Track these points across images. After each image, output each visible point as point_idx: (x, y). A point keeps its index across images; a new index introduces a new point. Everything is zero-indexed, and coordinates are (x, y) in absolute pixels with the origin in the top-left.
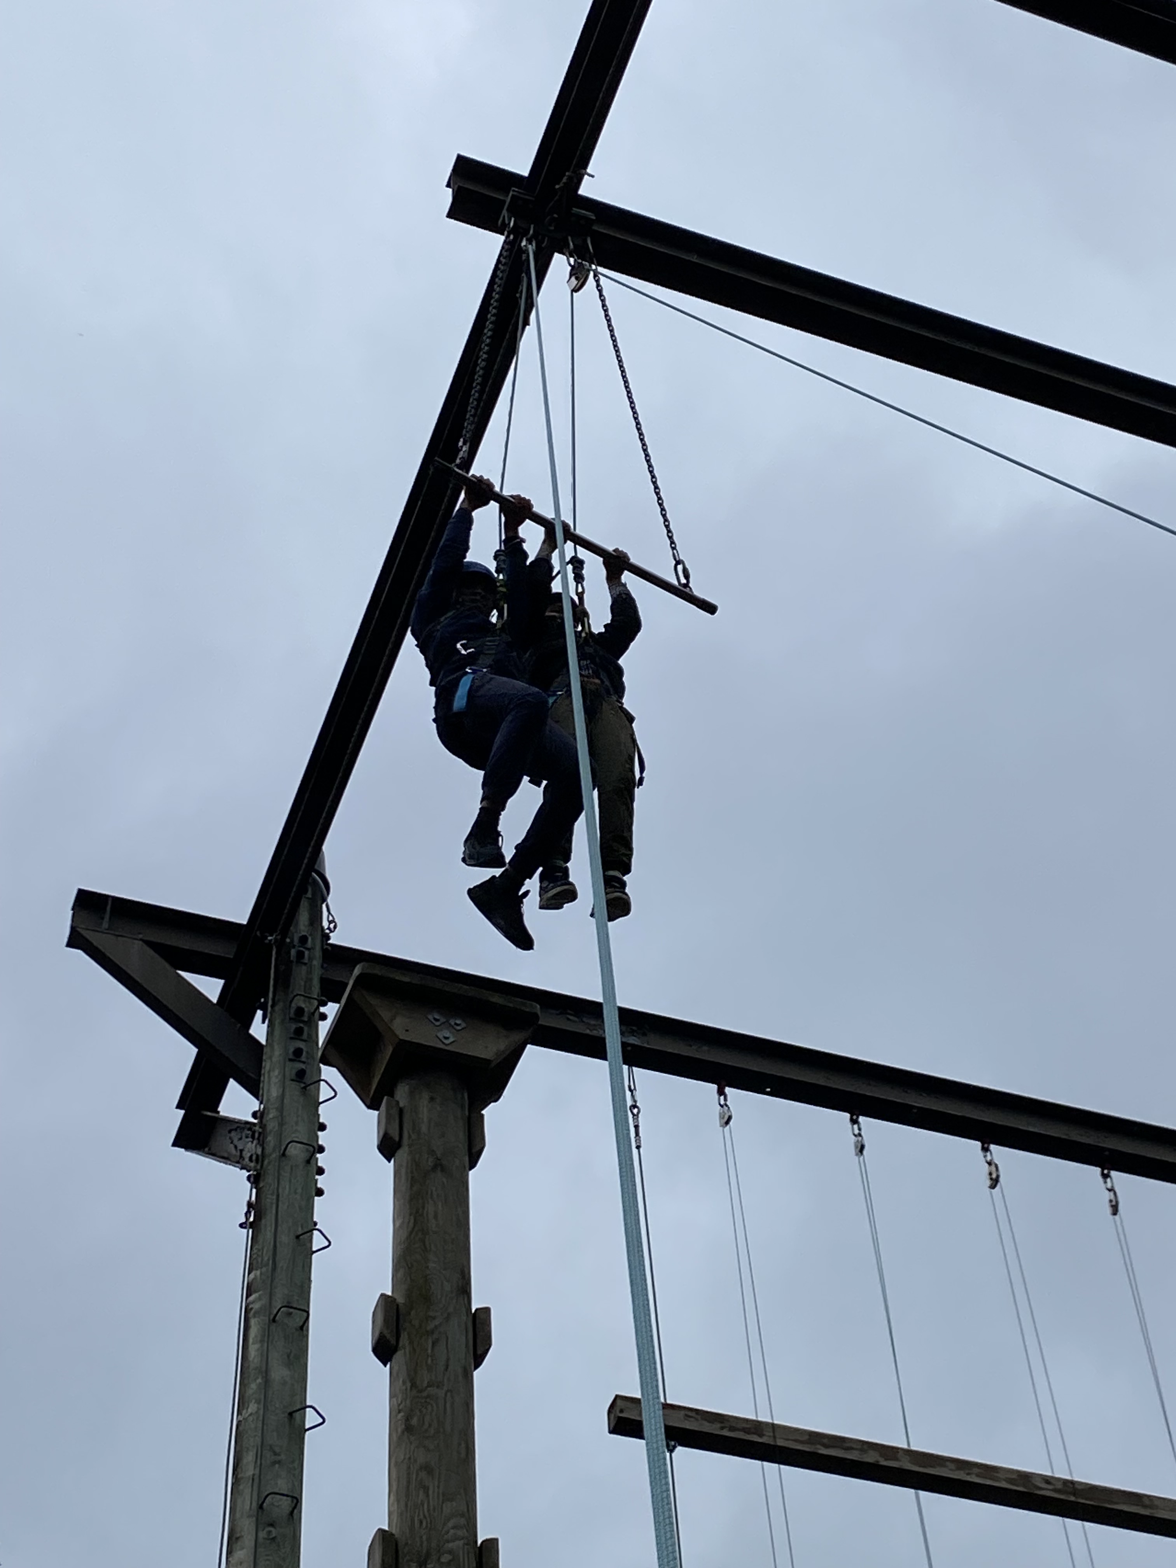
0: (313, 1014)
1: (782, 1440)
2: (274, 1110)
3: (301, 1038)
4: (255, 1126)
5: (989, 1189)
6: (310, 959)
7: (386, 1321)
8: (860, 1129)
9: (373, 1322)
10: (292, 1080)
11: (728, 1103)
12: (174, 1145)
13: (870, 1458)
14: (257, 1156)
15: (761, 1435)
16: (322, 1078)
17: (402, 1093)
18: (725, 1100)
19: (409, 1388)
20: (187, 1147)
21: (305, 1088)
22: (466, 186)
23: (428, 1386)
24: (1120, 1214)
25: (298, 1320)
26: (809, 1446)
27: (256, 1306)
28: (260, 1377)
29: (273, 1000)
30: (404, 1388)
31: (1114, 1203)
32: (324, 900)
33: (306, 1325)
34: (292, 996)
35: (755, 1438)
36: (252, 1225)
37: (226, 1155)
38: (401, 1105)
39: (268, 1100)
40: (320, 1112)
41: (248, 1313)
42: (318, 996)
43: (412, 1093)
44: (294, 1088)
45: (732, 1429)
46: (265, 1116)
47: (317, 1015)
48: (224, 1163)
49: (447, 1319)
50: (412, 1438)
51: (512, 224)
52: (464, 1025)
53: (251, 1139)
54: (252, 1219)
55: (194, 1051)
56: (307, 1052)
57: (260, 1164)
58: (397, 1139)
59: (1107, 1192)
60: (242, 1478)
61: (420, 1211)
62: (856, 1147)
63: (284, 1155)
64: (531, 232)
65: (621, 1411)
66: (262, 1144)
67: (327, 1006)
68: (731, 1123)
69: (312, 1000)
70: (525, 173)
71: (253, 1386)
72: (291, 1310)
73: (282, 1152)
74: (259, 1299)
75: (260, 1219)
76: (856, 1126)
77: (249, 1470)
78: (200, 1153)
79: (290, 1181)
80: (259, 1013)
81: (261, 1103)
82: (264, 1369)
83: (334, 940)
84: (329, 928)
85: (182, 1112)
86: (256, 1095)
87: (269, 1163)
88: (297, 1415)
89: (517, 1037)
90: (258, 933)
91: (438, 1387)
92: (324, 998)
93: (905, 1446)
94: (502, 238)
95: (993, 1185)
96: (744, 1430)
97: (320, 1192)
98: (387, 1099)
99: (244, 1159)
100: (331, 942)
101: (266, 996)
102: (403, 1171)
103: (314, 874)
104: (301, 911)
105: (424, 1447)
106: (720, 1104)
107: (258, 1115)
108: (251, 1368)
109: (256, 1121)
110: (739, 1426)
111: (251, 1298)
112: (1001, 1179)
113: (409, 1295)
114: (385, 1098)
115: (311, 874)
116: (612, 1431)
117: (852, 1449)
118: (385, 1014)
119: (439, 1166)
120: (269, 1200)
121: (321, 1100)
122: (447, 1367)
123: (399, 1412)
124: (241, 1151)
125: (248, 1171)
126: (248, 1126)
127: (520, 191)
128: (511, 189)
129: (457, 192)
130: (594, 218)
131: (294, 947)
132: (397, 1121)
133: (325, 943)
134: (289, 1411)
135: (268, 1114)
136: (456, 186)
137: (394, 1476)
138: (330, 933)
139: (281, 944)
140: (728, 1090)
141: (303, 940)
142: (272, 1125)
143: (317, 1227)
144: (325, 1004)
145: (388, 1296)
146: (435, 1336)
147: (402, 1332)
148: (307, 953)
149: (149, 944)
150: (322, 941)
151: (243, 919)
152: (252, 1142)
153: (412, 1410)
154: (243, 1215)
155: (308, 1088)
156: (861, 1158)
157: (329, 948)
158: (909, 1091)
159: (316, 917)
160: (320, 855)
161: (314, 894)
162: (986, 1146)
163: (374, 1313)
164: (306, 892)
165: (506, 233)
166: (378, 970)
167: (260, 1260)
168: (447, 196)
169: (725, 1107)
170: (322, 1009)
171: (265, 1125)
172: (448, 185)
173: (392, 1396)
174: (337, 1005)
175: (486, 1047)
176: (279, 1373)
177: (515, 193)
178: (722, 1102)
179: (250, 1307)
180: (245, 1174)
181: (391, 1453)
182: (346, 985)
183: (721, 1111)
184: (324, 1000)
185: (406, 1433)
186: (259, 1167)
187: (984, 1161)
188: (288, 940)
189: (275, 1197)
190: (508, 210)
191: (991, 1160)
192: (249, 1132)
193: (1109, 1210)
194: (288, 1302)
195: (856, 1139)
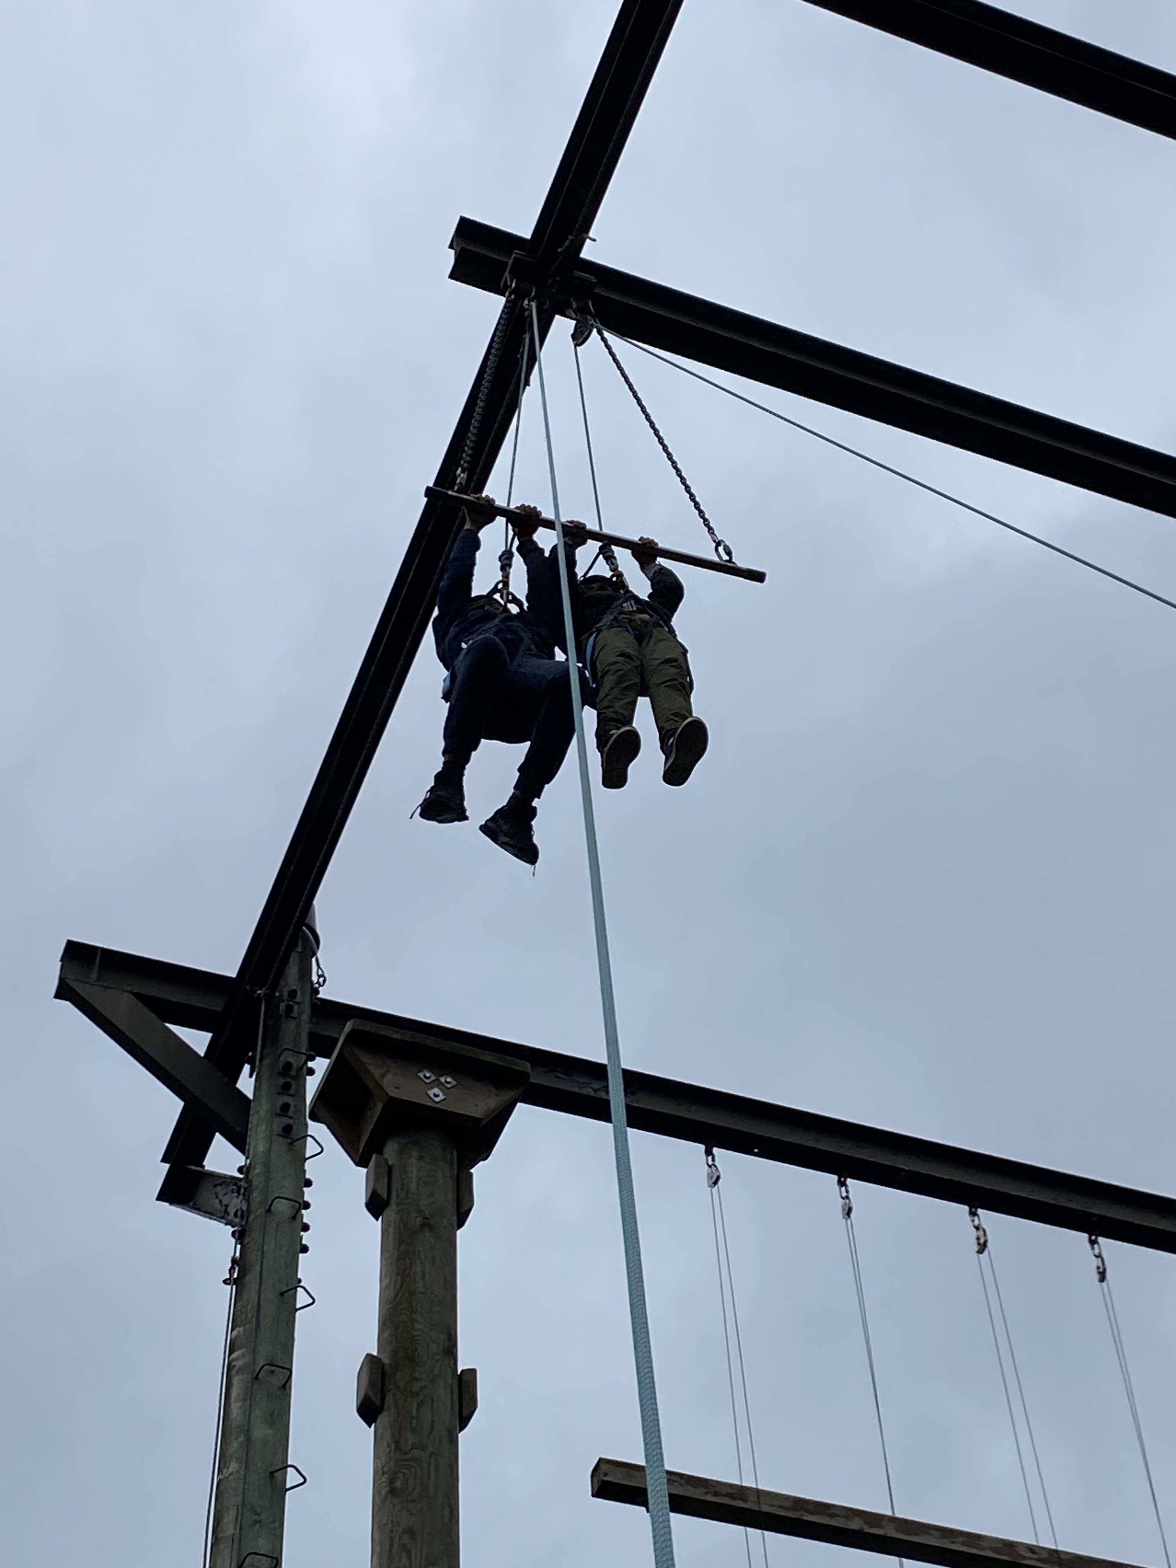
0: (302, 1068)
1: (767, 1506)
2: (260, 1166)
3: (289, 1093)
4: (241, 1181)
5: (976, 1254)
6: (299, 1014)
7: (371, 1383)
8: (847, 1192)
9: (358, 1382)
10: (279, 1135)
11: (716, 1163)
12: (158, 1199)
13: (855, 1525)
14: (243, 1212)
15: (745, 1501)
16: (309, 1133)
17: (391, 1150)
18: (713, 1160)
19: (393, 1450)
20: (172, 1202)
21: (291, 1144)
22: (469, 248)
23: (412, 1449)
24: (1107, 1280)
25: (281, 1378)
26: (795, 1512)
27: (239, 1364)
28: (242, 1436)
29: (261, 1054)
30: (388, 1450)
31: (1101, 1270)
32: (314, 954)
33: (288, 1383)
34: (281, 1049)
35: (740, 1504)
36: (236, 1282)
37: (212, 1210)
38: (390, 1163)
39: (255, 1155)
40: (306, 1168)
41: (230, 1370)
42: (307, 1050)
43: (401, 1151)
44: (280, 1143)
45: (716, 1494)
46: (252, 1171)
47: (305, 1070)
48: (209, 1218)
49: (433, 1381)
50: (396, 1501)
51: (514, 285)
52: (454, 1083)
53: (235, 1194)
54: (235, 1276)
55: (181, 1104)
56: (295, 1107)
57: (245, 1219)
58: (385, 1197)
59: (1094, 1258)
60: (223, 1537)
61: (408, 1272)
62: (844, 1210)
63: (269, 1210)
64: (533, 294)
65: (605, 1475)
66: (247, 1199)
67: (315, 1061)
68: (720, 1183)
69: (300, 1055)
70: (527, 234)
71: (235, 1444)
72: (274, 1368)
73: (267, 1207)
74: (243, 1355)
75: (245, 1275)
76: (843, 1189)
77: (229, 1530)
78: (184, 1207)
79: (276, 1239)
80: (247, 1068)
81: (247, 1158)
82: (246, 1428)
83: (324, 994)
84: (318, 982)
85: (167, 1166)
86: (242, 1151)
87: (255, 1218)
88: (278, 1475)
89: (508, 1096)
90: (248, 987)
91: (422, 1450)
92: (311, 1053)
93: (890, 1513)
94: (503, 300)
95: (981, 1250)
96: (730, 1496)
97: (305, 1249)
98: (376, 1156)
99: (228, 1214)
100: (319, 996)
101: (254, 1050)
102: (391, 1230)
103: (304, 928)
104: (291, 964)
105: (408, 1510)
106: (708, 1164)
107: (245, 1170)
108: (233, 1426)
109: (241, 1176)
110: (724, 1491)
111: (234, 1356)
112: (989, 1244)
113: (394, 1354)
114: (374, 1156)
115: (302, 928)
116: (596, 1494)
117: (838, 1515)
118: (376, 1072)
119: (426, 1225)
120: (254, 1255)
121: (307, 1156)
122: (432, 1427)
123: (384, 1473)
124: (226, 1206)
125: (233, 1227)
126: (234, 1181)
127: (522, 253)
128: (513, 251)
129: (459, 254)
130: (594, 281)
131: (283, 1001)
132: (386, 1179)
133: (314, 995)
134: (271, 1470)
135: (254, 1168)
136: (459, 248)
137: (377, 1538)
138: (320, 987)
139: (269, 997)
140: (716, 1150)
141: (293, 994)
142: (257, 1181)
143: (301, 1284)
144: (313, 1059)
145: (374, 1357)
146: (421, 1397)
147: (387, 1394)
148: (296, 1007)
149: (138, 996)
150: (312, 995)
151: (232, 972)
152: (237, 1197)
153: (395, 1473)
154: (227, 1272)
155: (295, 1143)
156: (849, 1221)
157: (319, 1003)
158: (899, 1154)
159: (305, 972)
160: (311, 909)
161: (304, 948)
162: (973, 1210)
163: (359, 1372)
164: (296, 945)
165: (507, 294)
166: (369, 1027)
167: (243, 1318)
168: (449, 258)
169: (713, 1167)
170: (310, 1064)
171: (251, 1181)
172: (451, 247)
173: (376, 1457)
174: (328, 1061)
175: (477, 1106)
176: (260, 1432)
177: (518, 256)
178: (710, 1163)
179: (233, 1364)
180: (230, 1229)
181: (374, 1514)
182: (337, 1040)
183: (710, 1171)
184: (312, 1055)
185: (389, 1495)
186: (244, 1223)
187: (972, 1225)
188: (277, 994)
189: (260, 1253)
190: (510, 272)
191: (979, 1225)
192: (235, 1187)
193: (1096, 1277)
194: (272, 1360)
195: (844, 1201)
